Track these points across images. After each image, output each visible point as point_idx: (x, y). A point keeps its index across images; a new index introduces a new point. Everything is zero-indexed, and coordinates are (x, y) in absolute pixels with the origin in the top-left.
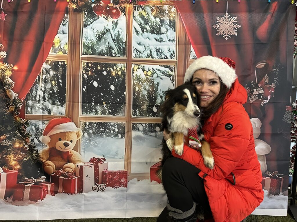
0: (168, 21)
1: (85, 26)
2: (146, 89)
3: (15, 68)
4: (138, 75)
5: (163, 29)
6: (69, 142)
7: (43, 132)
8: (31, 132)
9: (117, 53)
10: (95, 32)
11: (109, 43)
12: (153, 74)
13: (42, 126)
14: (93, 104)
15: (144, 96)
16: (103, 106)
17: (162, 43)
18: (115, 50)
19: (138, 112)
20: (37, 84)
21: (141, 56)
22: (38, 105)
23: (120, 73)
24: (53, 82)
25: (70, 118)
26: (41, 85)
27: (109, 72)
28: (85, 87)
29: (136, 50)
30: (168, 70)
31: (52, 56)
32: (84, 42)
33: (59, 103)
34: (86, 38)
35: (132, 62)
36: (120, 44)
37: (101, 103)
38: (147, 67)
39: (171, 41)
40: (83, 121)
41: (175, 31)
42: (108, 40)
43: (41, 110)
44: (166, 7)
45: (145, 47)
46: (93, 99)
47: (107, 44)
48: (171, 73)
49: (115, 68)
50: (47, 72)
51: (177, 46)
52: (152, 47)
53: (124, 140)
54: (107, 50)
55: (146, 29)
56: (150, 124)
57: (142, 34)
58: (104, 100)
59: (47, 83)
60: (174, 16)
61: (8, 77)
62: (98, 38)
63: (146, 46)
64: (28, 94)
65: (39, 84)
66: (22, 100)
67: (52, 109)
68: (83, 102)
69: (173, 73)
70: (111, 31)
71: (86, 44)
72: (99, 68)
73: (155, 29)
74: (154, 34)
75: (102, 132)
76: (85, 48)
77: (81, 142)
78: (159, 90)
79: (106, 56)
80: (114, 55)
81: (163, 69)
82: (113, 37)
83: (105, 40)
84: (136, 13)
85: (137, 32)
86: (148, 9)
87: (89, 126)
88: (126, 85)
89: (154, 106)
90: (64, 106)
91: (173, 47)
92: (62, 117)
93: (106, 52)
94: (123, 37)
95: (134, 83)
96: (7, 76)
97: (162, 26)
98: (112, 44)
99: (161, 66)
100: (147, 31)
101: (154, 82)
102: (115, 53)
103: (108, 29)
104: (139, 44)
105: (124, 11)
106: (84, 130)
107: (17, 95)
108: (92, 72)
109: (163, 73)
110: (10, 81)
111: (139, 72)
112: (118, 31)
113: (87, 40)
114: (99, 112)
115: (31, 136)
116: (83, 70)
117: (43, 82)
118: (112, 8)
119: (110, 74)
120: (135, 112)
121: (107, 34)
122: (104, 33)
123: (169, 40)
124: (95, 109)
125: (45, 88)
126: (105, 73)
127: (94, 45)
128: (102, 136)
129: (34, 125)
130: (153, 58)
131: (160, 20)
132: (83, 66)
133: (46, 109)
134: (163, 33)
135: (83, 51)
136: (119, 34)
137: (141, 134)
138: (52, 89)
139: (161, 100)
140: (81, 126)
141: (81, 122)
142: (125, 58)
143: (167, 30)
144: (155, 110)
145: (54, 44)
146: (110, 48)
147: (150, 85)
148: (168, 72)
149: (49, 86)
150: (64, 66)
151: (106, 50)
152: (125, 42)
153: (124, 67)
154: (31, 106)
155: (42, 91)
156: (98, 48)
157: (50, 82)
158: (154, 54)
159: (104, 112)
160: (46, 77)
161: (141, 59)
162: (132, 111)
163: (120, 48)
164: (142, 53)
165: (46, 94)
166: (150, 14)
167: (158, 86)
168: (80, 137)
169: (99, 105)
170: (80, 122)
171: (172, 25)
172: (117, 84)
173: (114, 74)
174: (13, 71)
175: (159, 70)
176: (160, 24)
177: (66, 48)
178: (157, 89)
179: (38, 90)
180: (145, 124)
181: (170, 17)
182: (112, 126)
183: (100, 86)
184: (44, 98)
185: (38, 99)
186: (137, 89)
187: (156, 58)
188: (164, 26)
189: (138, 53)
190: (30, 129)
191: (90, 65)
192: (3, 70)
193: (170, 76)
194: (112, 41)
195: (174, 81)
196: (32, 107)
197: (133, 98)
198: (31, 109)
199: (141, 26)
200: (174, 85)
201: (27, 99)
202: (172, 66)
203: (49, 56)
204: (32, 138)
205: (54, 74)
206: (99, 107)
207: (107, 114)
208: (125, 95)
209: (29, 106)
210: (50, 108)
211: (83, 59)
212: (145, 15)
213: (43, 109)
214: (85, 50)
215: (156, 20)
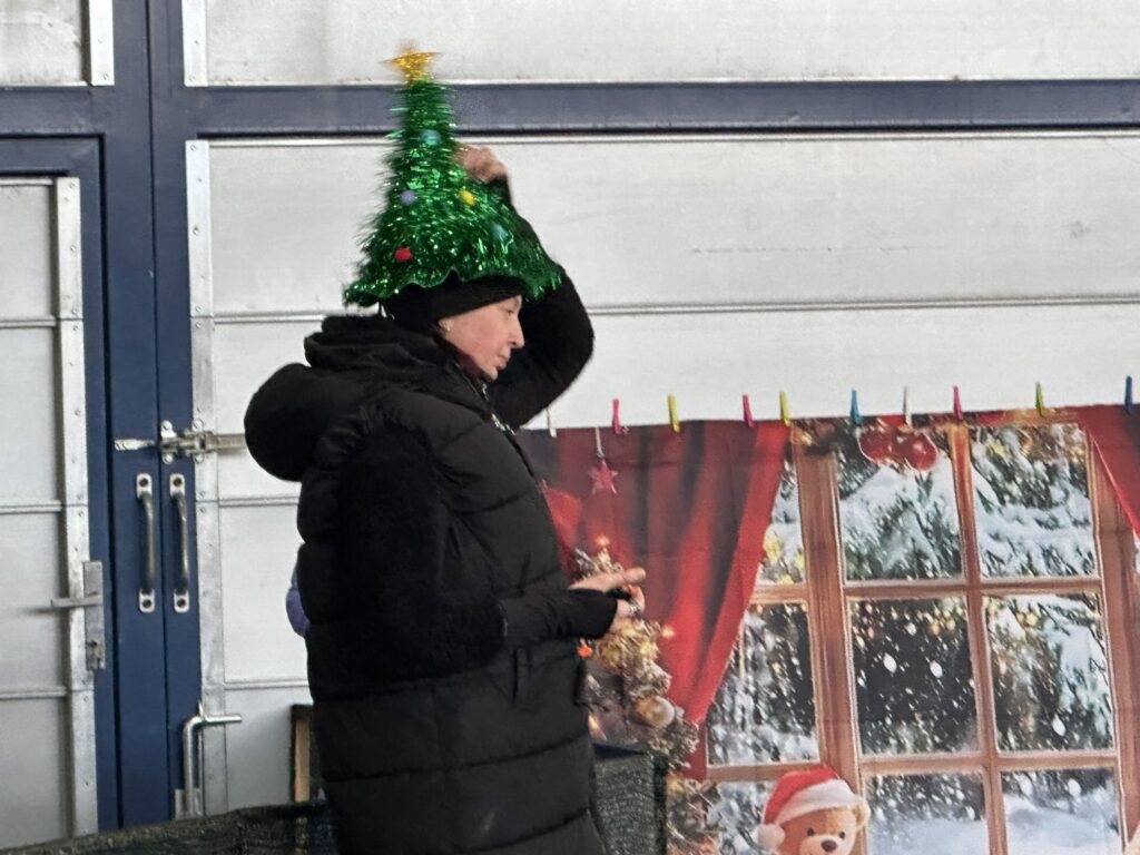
0: (1067, 470)
1: (845, 494)
2: (1026, 667)
3: (668, 633)
4: (1002, 625)
5: (1056, 493)
6: (836, 839)
7: (763, 816)
8: (724, 817)
9: (938, 568)
10: (871, 510)
11: (913, 540)
12: (1041, 621)
13: (758, 798)
14: (888, 721)
15: (1023, 688)
16: (917, 727)
17: (1057, 532)
18: (933, 560)
19: (1012, 739)
20: (734, 677)
21: (1005, 572)
22: (742, 736)
23: (952, 625)
24: (776, 667)
25: (832, 766)
26: (745, 677)
27: (923, 626)
28: (863, 673)
29: (989, 553)
30: (1080, 605)
31: (763, 590)
32: (847, 545)
33: (799, 727)
34: (852, 531)
35: (982, 591)
36: (944, 542)
37: (910, 719)
38: (1024, 601)
39: (1081, 524)
40: (867, 776)
41: (1087, 496)
42: (911, 532)
43: (751, 752)
44: (1058, 429)
45: (1011, 544)
46: (888, 708)
47: (910, 544)
48: (1090, 614)
49: (937, 612)
50: (758, 638)
51: (1098, 537)
52: (1029, 544)
53: (984, 825)
54: (911, 563)
55: (1010, 494)
56: (1049, 772)
57: (1000, 511)
58: (918, 709)
59: (760, 671)
60: (1081, 452)
61: (652, 662)
62: (882, 530)
63: (1014, 542)
64: (712, 707)
65: (737, 674)
66: (697, 726)
67: (783, 745)
68: (861, 720)
69: (1095, 615)
70: (917, 505)
71: (853, 549)
72: (895, 615)
73: (1034, 493)
74: (1034, 505)
75: (921, 802)
76: (851, 561)
77: (869, 836)
78: (1063, 667)
79: (910, 578)
80: (930, 574)
81: (1067, 604)
82: (924, 523)
83: (903, 531)
84: (979, 450)
85: (985, 502)
86: (1011, 437)
87: (884, 789)
88: (973, 659)
89: (1057, 717)
90: (812, 733)
91: (1086, 539)
92: (812, 767)
93: (908, 567)
94: (952, 519)
95: (993, 653)
96: (648, 657)
97: (1052, 482)
98: (925, 544)
99: (1062, 596)
100: (1013, 500)
101: (1046, 644)
102: (934, 570)
103: (905, 500)
104: (996, 537)
105: (944, 444)
106: (875, 802)
107: (681, 712)
108: (877, 629)
109: (1068, 617)
110: (659, 671)
111: (1004, 619)
112: (935, 505)
113: (854, 538)
114: (909, 745)
115: (725, 830)
116: (853, 624)
117: (750, 669)
118: (912, 439)
119: (926, 631)
120: (1005, 737)
121: (905, 514)
122: (896, 514)
123: (1076, 523)
124: (897, 737)
125: (756, 685)
126: (912, 629)
127: (873, 552)
128: (921, 816)
129: (735, 795)
130: (1036, 574)
131: (1044, 468)
132: (850, 613)
133: (766, 744)
134: (1057, 504)
135: (848, 571)
136: (938, 511)
137: (1027, 805)
138: (775, 687)
139: (1073, 696)
140: (864, 790)
141: (863, 779)
142: (962, 579)
143: (1067, 493)
144: (1059, 727)
145: (764, 554)
146: (918, 555)
147: (1038, 656)
148: (1084, 613)
149: (766, 679)
150: (800, 618)
151: (908, 560)
152: (958, 536)
153: (963, 607)
154: (724, 742)
155: (751, 694)
156: (885, 558)
157: (766, 665)
158: (1040, 564)
159: (920, 745)
160: (754, 653)
161: (1005, 580)
162: (998, 735)
163: (945, 553)
164: (1006, 562)
165: (760, 702)
166: (1017, 452)
167: (1059, 656)
168: (866, 821)
169: (904, 724)
170: (860, 776)
171: (1079, 478)
172: (949, 659)
173: (936, 629)
174: (660, 641)
175: (1058, 609)
176: (1047, 478)
177: (800, 563)
178: (1058, 662)
179: (736, 692)
180: (1037, 773)
181: (1069, 455)
182: (946, 783)
183: (902, 669)
184: (757, 716)
185: (738, 720)
186: (1003, 668)
187: (1046, 575)
188: (1057, 483)
189: (996, 562)
190: (725, 809)
191: (869, 608)
192: (632, 642)
193: (1087, 622)
194: (922, 535)
195: (1101, 638)
196: (726, 744)
197: (996, 695)
198: (725, 751)
199: (997, 486)
200: (1103, 648)
201: (709, 722)
202: (1091, 594)
203: (757, 592)
204: (727, 836)
205: (778, 643)
206: (905, 730)
207: (929, 749)
208: (972, 690)
209: (717, 741)
210: (776, 744)
211: (849, 592)
212: (1002, 455)
213: (756, 748)
214: (853, 567)
215: (1034, 469)
